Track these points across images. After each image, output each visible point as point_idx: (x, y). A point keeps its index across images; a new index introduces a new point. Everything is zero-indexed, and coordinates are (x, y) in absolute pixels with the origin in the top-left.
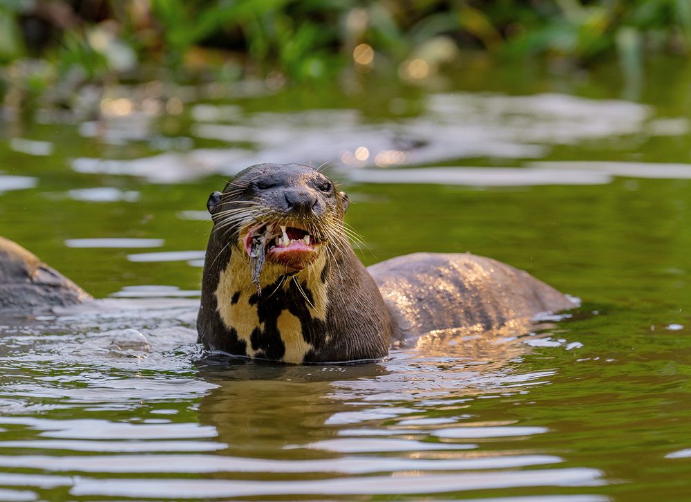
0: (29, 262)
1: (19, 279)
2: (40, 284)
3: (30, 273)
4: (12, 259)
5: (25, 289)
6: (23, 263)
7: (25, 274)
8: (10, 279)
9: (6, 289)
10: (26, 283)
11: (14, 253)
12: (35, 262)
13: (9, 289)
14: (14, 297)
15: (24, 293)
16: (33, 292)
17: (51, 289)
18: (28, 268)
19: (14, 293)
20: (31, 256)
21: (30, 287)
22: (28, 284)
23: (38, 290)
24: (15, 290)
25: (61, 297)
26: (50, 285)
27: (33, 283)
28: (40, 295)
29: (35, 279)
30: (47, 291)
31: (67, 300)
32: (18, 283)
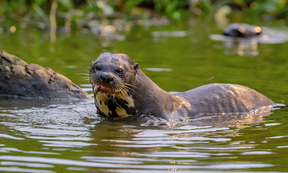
0: (69, 83)
1: (64, 89)
2: (73, 91)
3: (69, 87)
4: (63, 81)
5: (67, 93)
6: (66, 83)
7: (67, 87)
8: (61, 89)
9: (60, 92)
10: (67, 90)
11: (63, 79)
12: (71, 83)
13: (61, 92)
14: (62, 95)
15: (66, 94)
16: (70, 94)
17: (76, 93)
18: (68, 85)
19: (63, 94)
20: (70, 81)
21: (68, 92)
22: (68, 91)
23: (72, 93)
24: (63, 93)
25: (80, 96)
26: (76, 91)
27: (70, 90)
28: (72, 95)
29: (71, 89)
31: (82, 97)
32: (65, 90)
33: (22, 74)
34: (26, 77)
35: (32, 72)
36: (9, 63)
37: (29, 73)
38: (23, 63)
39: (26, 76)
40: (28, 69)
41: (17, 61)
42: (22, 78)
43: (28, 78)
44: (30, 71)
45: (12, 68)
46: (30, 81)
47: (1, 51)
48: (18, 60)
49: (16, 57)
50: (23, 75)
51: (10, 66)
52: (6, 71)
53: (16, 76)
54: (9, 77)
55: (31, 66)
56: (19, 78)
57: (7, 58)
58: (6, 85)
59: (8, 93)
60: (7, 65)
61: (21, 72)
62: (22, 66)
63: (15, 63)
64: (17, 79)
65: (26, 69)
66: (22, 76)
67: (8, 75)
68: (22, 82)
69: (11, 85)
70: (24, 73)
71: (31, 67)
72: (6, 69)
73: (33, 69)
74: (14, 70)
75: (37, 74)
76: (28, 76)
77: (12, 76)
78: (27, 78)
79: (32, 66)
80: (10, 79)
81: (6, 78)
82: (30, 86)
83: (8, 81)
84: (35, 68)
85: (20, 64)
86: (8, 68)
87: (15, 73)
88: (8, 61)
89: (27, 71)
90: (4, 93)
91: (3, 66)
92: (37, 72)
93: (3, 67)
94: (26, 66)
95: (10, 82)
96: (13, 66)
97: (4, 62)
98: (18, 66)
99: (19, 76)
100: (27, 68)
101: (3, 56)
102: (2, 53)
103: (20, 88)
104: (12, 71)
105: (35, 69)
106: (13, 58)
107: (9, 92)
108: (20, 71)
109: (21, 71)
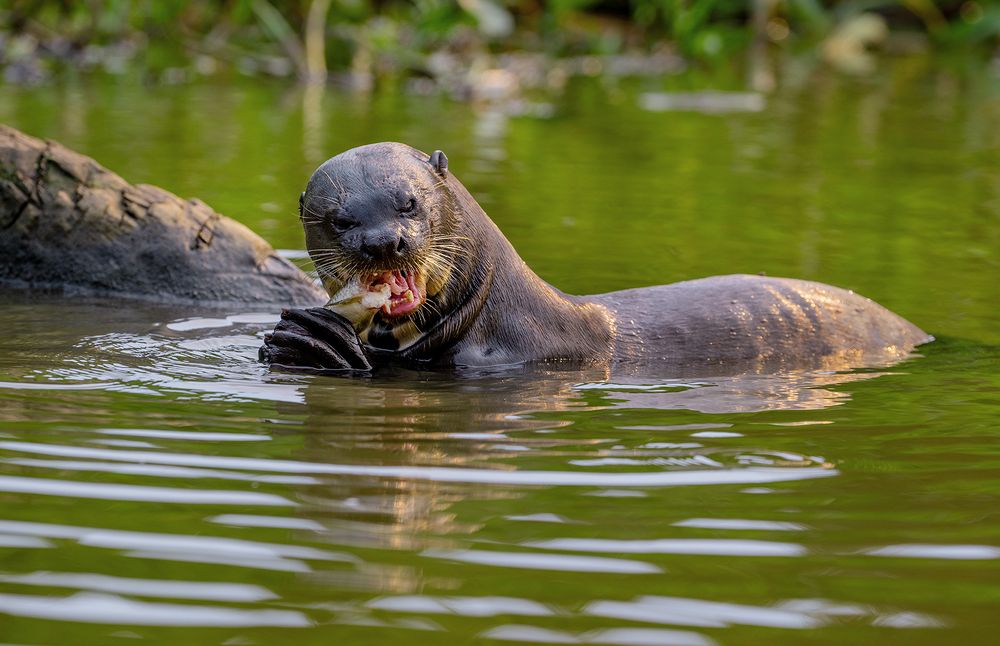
0: (258, 248)
1: (244, 268)
2: (269, 275)
3: (258, 262)
4: (238, 243)
5: (251, 281)
6: (250, 249)
7: (252, 262)
8: (234, 268)
9: (229, 280)
10: (252, 272)
11: (241, 236)
12: (266, 249)
13: (232, 279)
14: (236, 288)
15: (248, 284)
16: (260, 284)
17: (281, 282)
18: (256, 255)
19: (237, 284)
20: (262, 242)
21: (256, 278)
22: (255, 274)
23: (264, 280)
24: (238, 280)
25: (291, 291)
26: (280, 277)
27: (261, 274)
28: (267, 287)
29: (263, 269)
30: (276, 283)
31: (298, 295)
32: (244, 272)
33: (110, 216)
34: (123, 228)
35: (141, 213)
36: (70, 181)
37: (132, 215)
38: (115, 182)
39: (122, 223)
40: (128, 203)
41: (96, 176)
42: (107, 231)
43: (128, 230)
44: (134, 208)
45: (77, 198)
46: (133, 240)
47: (48, 144)
48: (100, 172)
49: (93, 162)
50: (111, 222)
51: (72, 190)
52: (59, 207)
53: (91, 223)
54: (67, 226)
55: (139, 192)
56: (98, 231)
57: (62, 166)
58: (58, 253)
59: (63, 277)
60: (62, 189)
61: (105, 212)
62: (112, 192)
63: (90, 183)
64: (91, 233)
65: (124, 203)
66: (108, 224)
67: (64, 220)
68: (109, 243)
69: (71, 252)
70: (116, 213)
71: (139, 196)
72: (59, 200)
73: (146, 204)
74: (82, 204)
75: (156, 218)
76: (129, 226)
77: (78, 222)
78: (123, 231)
79: (144, 191)
80: (69, 232)
81: (58, 229)
82: (132, 257)
83: (63, 240)
84: (152, 200)
85: (104, 187)
86: (65, 197)
87: (87, 215)
88: (68, 174)
89: (125, 208)
90: (50, 276)
91: (51, 189)
92: (156, 213)
93: (50, 195)
94: (123, 193)
95: (69, 241)
96: (81, 190)
97: (53, 176)
98: (97, 192)
99: (100, 224)
100: (125, 198)
101: (53, 158)
102: (48, 149)
103: (102, 264)
104: (77, 208)
105: (151, 203)
106: (84, 165)
107: (65, 274)
108: (102, 207)
109: (107, 207)
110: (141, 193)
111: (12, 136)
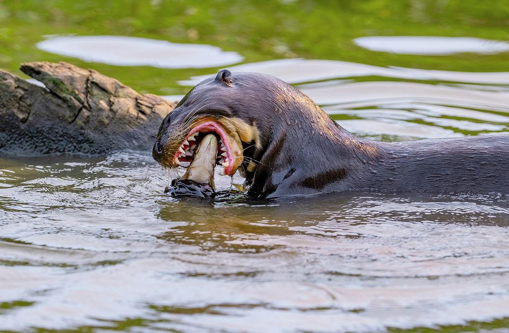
33: (130, 114)
34: (138, 121)
35: (148, 111)
36: (106, 93)
37: (143, 113)
38: (131, 93)
39: (137, 118)
40: (140, 106)
41: (120, 90)
42: (130, 123)
43: (141, 122)
44: (144, 108)
45: (111, 104)
46: (145, 127)
47: (90, 72)
48: (122, 87)
49: (117, 81)
50: (132, 118)
51: (107, 99)
52: (101, 110)
53: (120, 119)
54: (106, 121)
55: (146, 99)
56: (125, 123)
57: (101, 85)
58: (102, 137)
59: (106, 151)
60: (102, 99)
61: (128, 112)
62: (129, 99)
63: (117, 94)
64: (121, 125)
65: (138, 105)
66: (130, 119)
67: (104, 117)
68: (131, 130)
69: (110, 137)
70: (134, 112)
71: (146, 101)
72: (100, 106)
73: (150, 105)
74: (114, 107)
75: (157, 114)
76: (142, 119)
77: (113, 118)
78: (139, 123)
79: (148, 98)
80: (108, 125)
81: (101, 123)
82: (145, 138)
83: (105, 130)
84: (154, 103)
85: (126, 96)
86: (103, 104)
87: (117, 114)
88: (104, 90)
89: (138, 109)
90: (98, 151)
91: (95, 99)
92: (157, 111)
93: (95, 103)
94: (136, 99)
95: (108, 130)
96: (112, 99)
97: (96, 91)
98: (122, 100)
99: (125, 119)
100: (138, 103)
101: (94, 80)
102: (91, 75)
103: (128, 142)
104: (111, 110)
105: (154, 105)
106: (112, 84)
107: (107, 149)
108: (126, 109)
109: (129, 109)
110: (147, 98)
111: (70, 68)
